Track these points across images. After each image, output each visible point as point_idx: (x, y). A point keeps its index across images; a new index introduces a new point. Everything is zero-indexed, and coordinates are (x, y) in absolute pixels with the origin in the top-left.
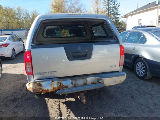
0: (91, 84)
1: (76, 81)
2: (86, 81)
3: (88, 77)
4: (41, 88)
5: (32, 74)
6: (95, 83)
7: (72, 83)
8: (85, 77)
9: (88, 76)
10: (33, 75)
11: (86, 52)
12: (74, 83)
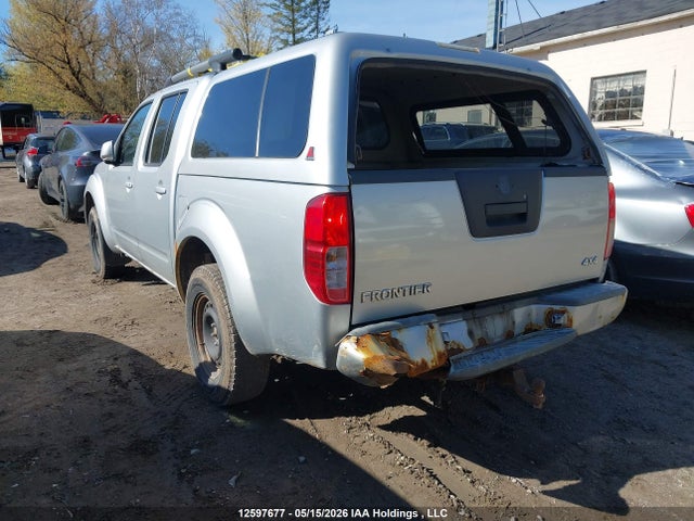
0: (525, 333)
1: (481, 325)
2: (510, 322)
3: (515, 307)
4: (404, 355)
5: (346, 299)
6: (536, 330)
7: (470, 333)
8: (507, 306)
9: (517, 303)
10: (351, 302)
11: (526, 202)
12: (478, 334)
